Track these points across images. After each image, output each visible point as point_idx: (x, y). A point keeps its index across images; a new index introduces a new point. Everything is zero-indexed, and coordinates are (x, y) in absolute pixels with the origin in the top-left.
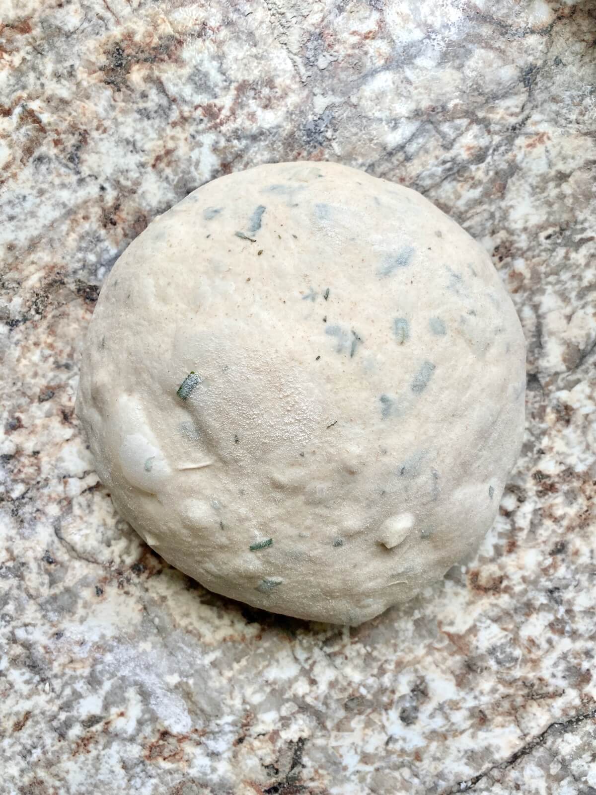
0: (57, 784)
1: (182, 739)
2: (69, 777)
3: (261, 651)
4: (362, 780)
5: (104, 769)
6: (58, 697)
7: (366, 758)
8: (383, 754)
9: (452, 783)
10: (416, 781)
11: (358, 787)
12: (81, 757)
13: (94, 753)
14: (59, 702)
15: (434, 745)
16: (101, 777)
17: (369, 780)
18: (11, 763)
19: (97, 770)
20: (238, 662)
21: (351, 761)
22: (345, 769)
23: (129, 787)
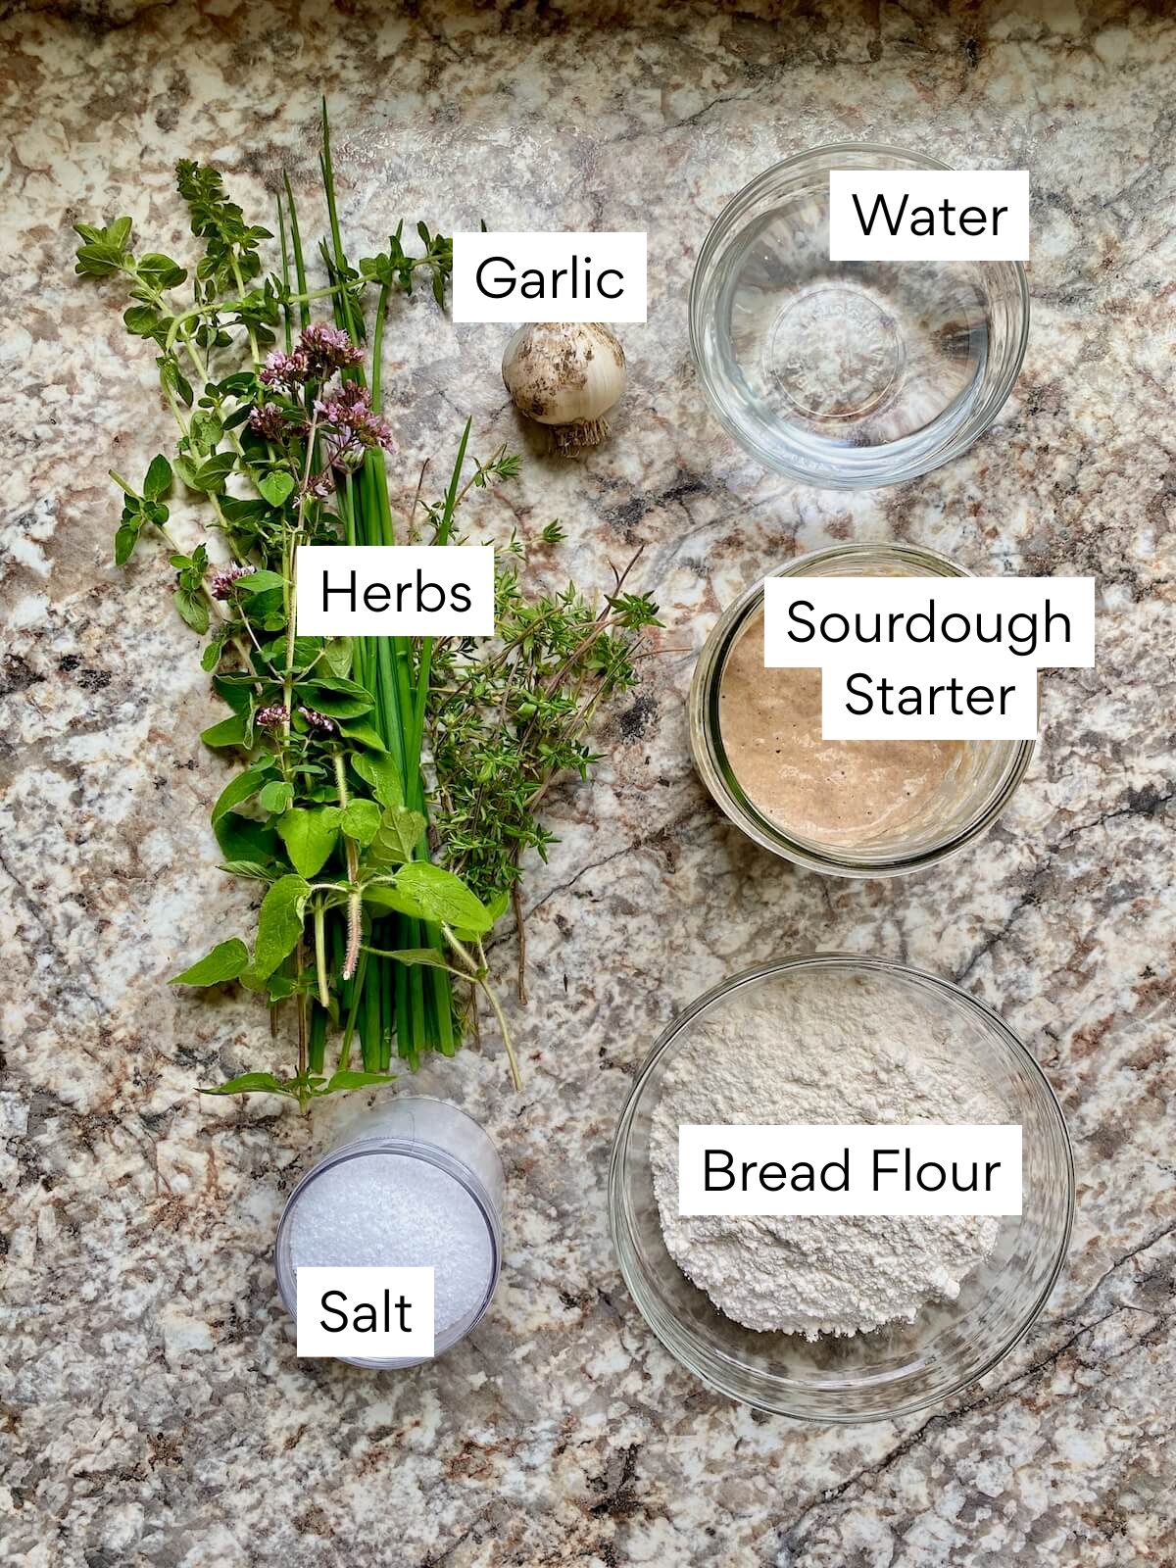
0: (340, 1511)
1: (490, 1450)
2: (354, 1503)
3: (583, 1341)
4: (708, 1492)
5: (397, 1491)
6: (339, 1406)
7: (711, 1466)
8: (733, 1460)
9: (815, 1492)
10: (772, 1491)
11: (704, 1502)
12: (369, 1478)
13: (384, 1472)
14: (340, 1412)
15: (792, 1447)
16: (393, 1501)
17: (716, 1492)
18: (284, 1488)
19: (389, 1492)
20: (556, 1355)
21: (694, 1470)
22: (687, 1479)
23: (427, 1512)
